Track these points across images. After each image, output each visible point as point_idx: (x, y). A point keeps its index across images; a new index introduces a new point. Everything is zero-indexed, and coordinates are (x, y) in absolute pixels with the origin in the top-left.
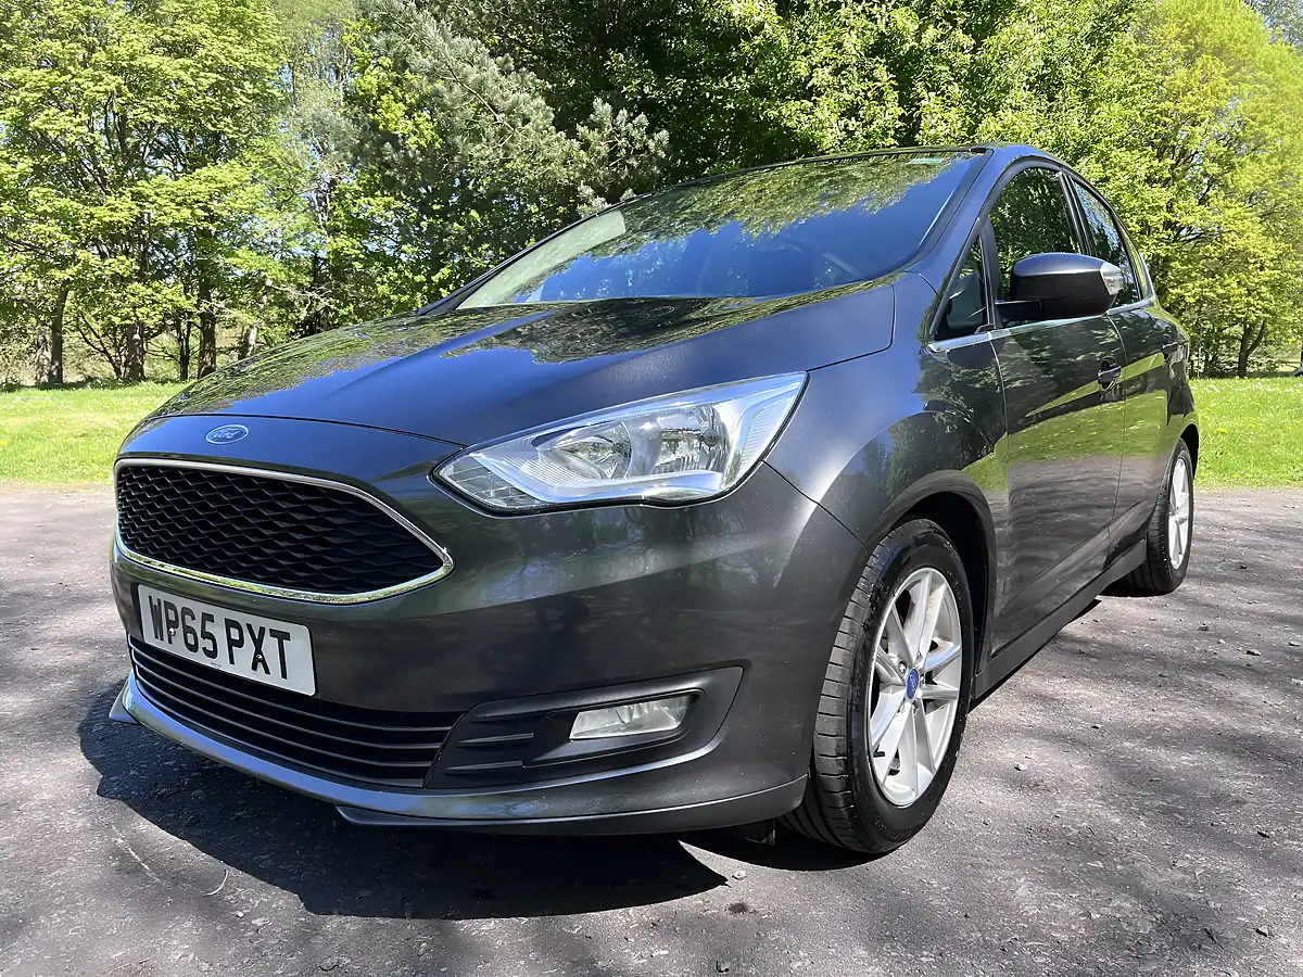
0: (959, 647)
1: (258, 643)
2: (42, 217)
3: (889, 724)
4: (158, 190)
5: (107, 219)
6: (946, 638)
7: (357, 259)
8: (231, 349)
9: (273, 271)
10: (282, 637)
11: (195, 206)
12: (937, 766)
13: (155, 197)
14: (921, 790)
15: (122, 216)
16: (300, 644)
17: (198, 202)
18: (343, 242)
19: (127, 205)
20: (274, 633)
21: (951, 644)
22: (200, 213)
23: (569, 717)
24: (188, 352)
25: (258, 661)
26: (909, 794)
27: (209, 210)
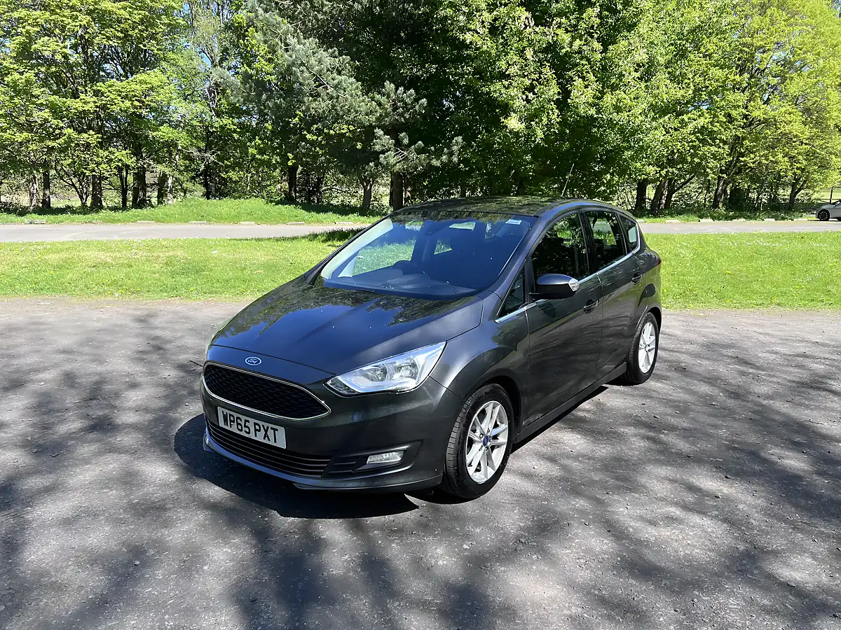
0: (507, 426)
1: (266, 431)
2: (40, 107)
3: (475, 455)
4: (109, 89)
5: (80, 109)
6: (501, 423)
7: (235, 131)
8: (153, 184)
9: (182, 139)
10: (275, 430)
11: (134, 99)
12: (497, 468)
13: (108, 94)
14: (489, 478)
15: (90, 107)
16: (281, 433)
17: (135, 96)
18: (226, 121)
19: (92, 100)
20: (272, 428)
21: (504, 425)
22: (136, 103)
23: (367, 457)
24: (127, 186)
25: (266, 436)
26: (483, 479)
27: (143, 102)
